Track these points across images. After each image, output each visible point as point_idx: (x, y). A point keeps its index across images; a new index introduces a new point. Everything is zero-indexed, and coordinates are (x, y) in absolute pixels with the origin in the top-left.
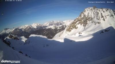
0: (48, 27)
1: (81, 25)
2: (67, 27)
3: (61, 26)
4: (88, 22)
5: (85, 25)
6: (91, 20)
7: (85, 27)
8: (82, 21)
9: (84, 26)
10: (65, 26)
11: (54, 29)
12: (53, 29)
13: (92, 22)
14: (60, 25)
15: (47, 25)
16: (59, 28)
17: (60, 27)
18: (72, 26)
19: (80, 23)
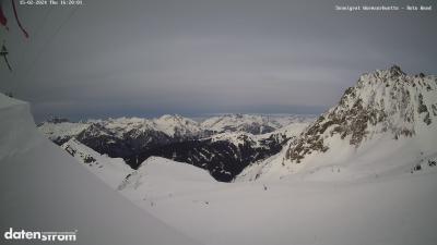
0: (219, 136)
1: (343, 137)
2: (289, 142)
3: (267, 136)
4: (370, 127)
5: (360, 141)
6: (380, 120)
7: (357, 147)
8: (349, 122)
9: (352, 142)
10: (284, 136)
11: (240, 145)
12: (236, 144)
13: (385, 130)
14: (263, 133)
15: (214, 129)
16: (258, 145)
17: (263, 142)
18: (309, 142)
19: (338, 130)
